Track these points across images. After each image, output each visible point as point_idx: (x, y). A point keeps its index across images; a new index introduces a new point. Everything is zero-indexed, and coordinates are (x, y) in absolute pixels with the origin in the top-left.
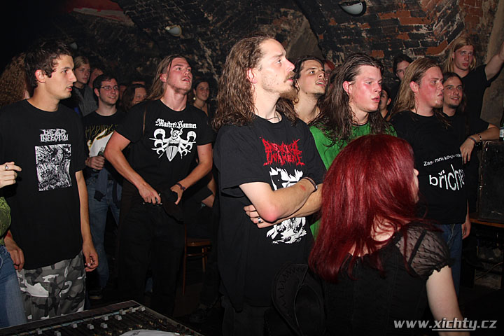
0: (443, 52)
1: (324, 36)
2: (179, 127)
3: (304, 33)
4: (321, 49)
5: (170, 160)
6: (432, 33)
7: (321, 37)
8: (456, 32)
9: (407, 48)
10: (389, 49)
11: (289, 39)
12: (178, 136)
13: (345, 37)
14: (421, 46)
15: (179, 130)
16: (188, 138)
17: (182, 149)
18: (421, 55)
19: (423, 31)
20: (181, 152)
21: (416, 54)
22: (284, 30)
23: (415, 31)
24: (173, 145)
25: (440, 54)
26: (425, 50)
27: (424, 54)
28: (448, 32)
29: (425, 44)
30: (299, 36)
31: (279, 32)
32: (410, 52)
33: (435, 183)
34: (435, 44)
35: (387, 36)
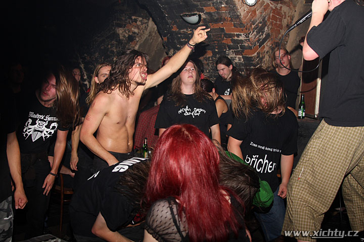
0: (256, 54)
1: (168, 38)
2: (46, 120)
3: (149, 36)
4: (165, 48)
5: (33, 141)
6: (249, 40)
7: (165, 39)
8: (265, 40)
9: (230, 50)
10: (216, 50)
11: (137, 39)
12: (44, 126)
13: (184, 40)
14: (240, 49)
15: (46, 122)
16: (51, 127)
17: (45, 135)
18: (239, 55)
19: (242, 38)
20: (44, 136)
21: (236, 55)
22: (134, 33)
23: (236, 38)
24: (39, 131)
25: (253, 55)
26: (243, 51)
27: (242, 55)
28: (259, 40)
29: (243, 47)
30: (145, 38)
31: (131, 34)
32: (232, 53)
33: (248, 161)
34: (250, 48)
35: (215, 40)
